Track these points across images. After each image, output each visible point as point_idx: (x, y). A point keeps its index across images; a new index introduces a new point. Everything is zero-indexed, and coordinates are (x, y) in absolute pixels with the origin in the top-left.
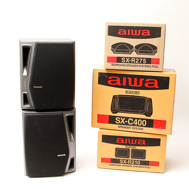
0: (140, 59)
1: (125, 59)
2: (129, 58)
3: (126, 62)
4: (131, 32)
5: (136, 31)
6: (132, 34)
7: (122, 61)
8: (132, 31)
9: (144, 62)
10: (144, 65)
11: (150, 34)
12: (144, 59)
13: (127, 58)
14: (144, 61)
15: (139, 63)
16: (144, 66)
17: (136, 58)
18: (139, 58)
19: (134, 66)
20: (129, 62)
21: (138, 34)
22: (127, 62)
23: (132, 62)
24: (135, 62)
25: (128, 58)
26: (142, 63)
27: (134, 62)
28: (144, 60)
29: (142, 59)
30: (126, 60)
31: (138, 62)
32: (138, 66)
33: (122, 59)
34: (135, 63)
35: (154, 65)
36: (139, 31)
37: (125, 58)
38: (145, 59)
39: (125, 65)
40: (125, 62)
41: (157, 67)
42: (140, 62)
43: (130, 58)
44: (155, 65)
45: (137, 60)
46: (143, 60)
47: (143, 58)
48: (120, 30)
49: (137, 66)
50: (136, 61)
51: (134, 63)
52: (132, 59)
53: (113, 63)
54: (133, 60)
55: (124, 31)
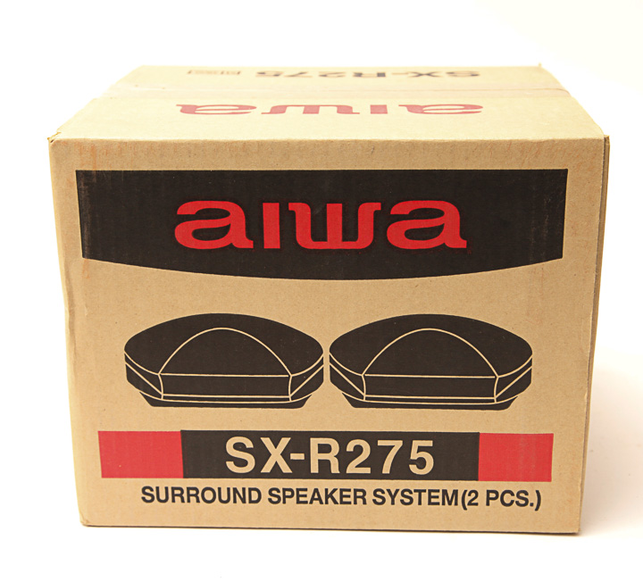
0: (380, 443)
1: (249, 444)
2: (285, 442)
3: (267, 468)
4: (287, 220)
5: (335, 213)
6: (304, 237)
7: (231, 465)
8: (302, 212)
9: (413, 468)
10: (420, 492)
11: (463, 236)
12: (416, 444)
13: (267, 441)
14: (414, 455)
15: (377, 474)
16: (415, 496)
17: (343, 437)
18: (372, 437)
19: (337, 495)
20: (286, 469)
21: (355, 238)
22: (276, 473)
23: (315, 469)
24: (343, 466)
25: (276, 437)
26: (400, 471)
27: (335, 469)
28: (420, 449)
29: (398, 444)
30: (261, 455)
31: (367, 470)
32: (370, 497)
33: (230, 450)
34: (343, 475)
35: (500, 486)
36: (367, 211)
37: (255, 436)
38: (429, 443)
39: (255, 496)
40: (256, 473)
41: (533, 498)
42: (386, 469)
43: (300, 441)
44: (515, 486)
45: (359, 450)
46: (406, 449)
47: (408, 438)
48: (189, 208)
49: (360, 495)
50: (344, 458)
51: (335, 477)
52: (315, 443)
53: (153, 482)
54: (324, 449)
55: (225, 214)
